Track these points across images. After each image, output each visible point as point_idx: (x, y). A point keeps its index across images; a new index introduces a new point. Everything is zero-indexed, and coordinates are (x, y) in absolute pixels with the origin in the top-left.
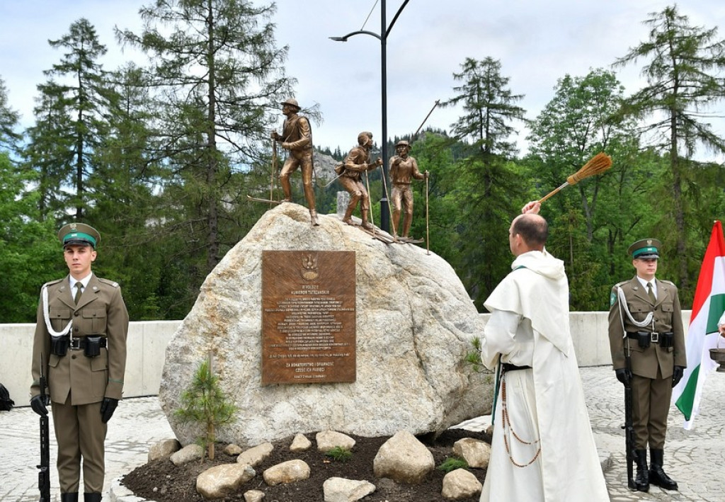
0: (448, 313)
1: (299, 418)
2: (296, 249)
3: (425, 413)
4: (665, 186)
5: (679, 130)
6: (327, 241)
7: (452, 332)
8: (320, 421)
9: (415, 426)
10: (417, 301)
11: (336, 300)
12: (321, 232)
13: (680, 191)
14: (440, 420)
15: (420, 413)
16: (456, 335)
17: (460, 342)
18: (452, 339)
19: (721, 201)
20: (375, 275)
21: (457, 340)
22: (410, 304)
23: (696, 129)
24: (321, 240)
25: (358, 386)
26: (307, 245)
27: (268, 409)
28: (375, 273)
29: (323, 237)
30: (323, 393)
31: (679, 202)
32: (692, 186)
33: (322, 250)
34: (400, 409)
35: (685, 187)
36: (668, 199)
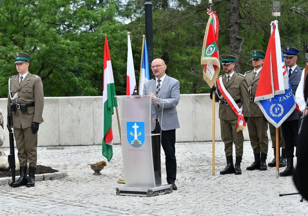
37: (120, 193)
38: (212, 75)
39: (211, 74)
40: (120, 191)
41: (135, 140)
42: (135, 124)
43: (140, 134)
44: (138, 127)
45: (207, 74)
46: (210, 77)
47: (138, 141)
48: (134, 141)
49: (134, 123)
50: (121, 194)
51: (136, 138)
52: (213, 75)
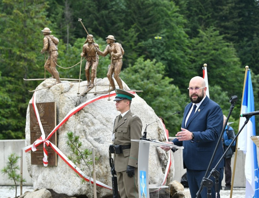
0: (92, 133)
1: (42, 182)
2: (41, 102)
3: (76, 184)
6: (52, 97)
7: (91, 143)
8: (48, 184)
9: (72, 190)
10: (79, 126)
11: (49, 126)
12: (50, 93)
14: (84, 189)
15: (74, 184)
16: (92, 145)
17: (95, 149)
18: (89, 147)
20: (64, 113)
21: (92, 147)
22: (75, 128)
24: (49, 97)
25: (58, 169)
26: (45, 100)
27: (37, 177)
28: (65, 112)
29: (50, 95)
30: (50, 171)
33: (50, 102)
34: (69, 181)
43: (145, 185)
44: (144, 177)
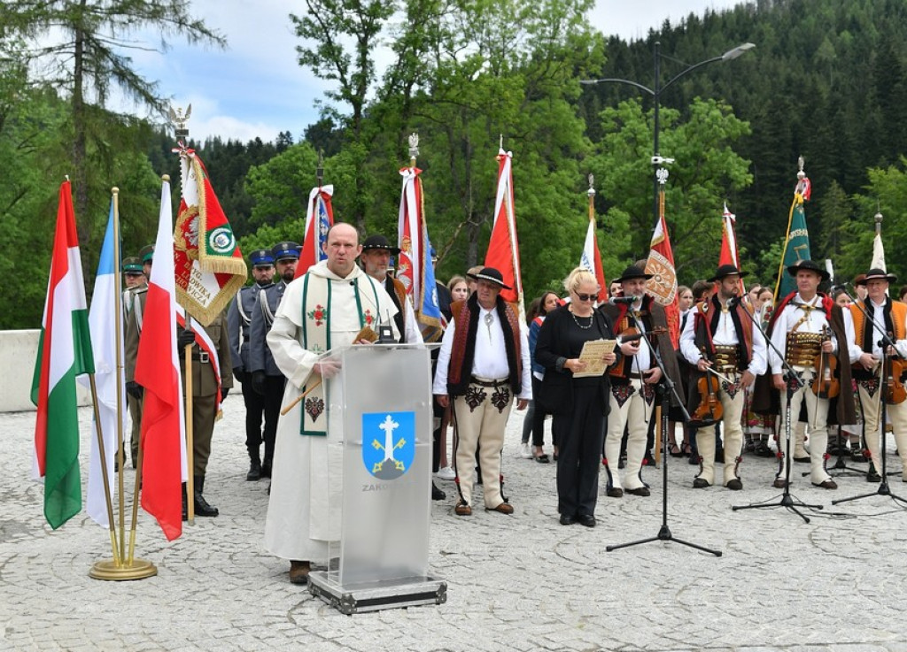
4: (63, 144)
5: (86, 61)
13: (84, 153)
19: (143, 173)
23: (110, 64)
31: (83, 169)
32: (101, 147)
35: (91, 149)
36: (65, 164)
37: (356, 606)
38: (209, 296)
39: (206, 293)
40: (358, 601)
41: (386, 459)
42: (389, 417)
43: (402, 443)
44: (396, 425)
45: (189, 292)
46: (204, 302)
47: (394, 463)
48: (384, 463)
49: (387, 415)
50: (359, 609)
51: (389, 453)
52: (212, 297)
